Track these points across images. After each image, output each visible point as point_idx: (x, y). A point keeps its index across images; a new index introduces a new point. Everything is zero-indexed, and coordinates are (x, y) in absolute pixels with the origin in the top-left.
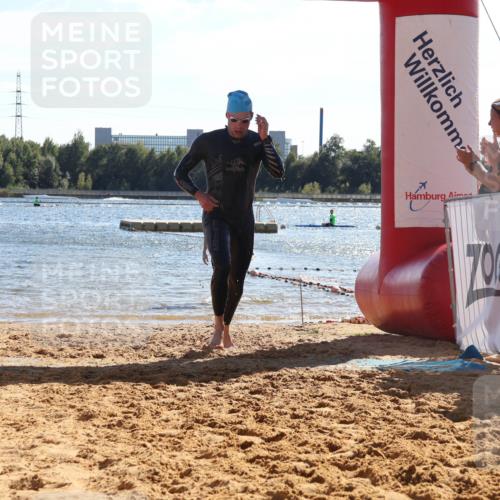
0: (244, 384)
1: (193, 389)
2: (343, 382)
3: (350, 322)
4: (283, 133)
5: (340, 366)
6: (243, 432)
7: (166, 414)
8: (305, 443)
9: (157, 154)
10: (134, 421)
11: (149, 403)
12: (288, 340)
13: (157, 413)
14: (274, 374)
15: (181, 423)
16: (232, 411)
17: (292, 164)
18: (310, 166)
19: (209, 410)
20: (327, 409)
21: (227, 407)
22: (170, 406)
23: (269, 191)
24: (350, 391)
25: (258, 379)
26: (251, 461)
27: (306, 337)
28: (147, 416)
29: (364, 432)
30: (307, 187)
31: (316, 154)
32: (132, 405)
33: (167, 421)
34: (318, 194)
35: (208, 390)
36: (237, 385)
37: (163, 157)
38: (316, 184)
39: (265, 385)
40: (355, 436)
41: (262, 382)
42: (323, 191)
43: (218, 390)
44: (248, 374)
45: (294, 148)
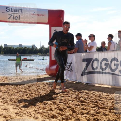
0: (27, 85)
1: (19, 86)
2: (43, 84)
3: (45, 75)
4: (35, 45)
5: (43, 82)
6: (26, 93)
7: (14, 90)
8: (36, 94)
9: (14, 48)
10: (9, 92)
11: (11, 89)
12: (34, 78)
13: (13, 90)
14: (32, 83)
15: (16, 92)
16: (25, 90)
17: (36, 50)
18: (39, 50)
19: (21, 89)
20: (40, 89)
21: (24, 89)
22: (15, 89)
23: (33, 54)
24: (44, 86)
25: (30, 84)
26: (27, 97)
27: (38, 77)
28: (11, 91)
29: (46, 92)
30: (39, 53)
31: (40, 48)
32: (9, 89)
33: (14, 91)
34: (40, 55)
35: (21, 86)
36: (26, 85)
37: (15, 49)
38: (40, 53)
39: (31, 85)
40: (44, 93)
41: (30, 85)
42: (41, 54)
43: (23, 86)
44: (28, 83)
45: (37, 47)
